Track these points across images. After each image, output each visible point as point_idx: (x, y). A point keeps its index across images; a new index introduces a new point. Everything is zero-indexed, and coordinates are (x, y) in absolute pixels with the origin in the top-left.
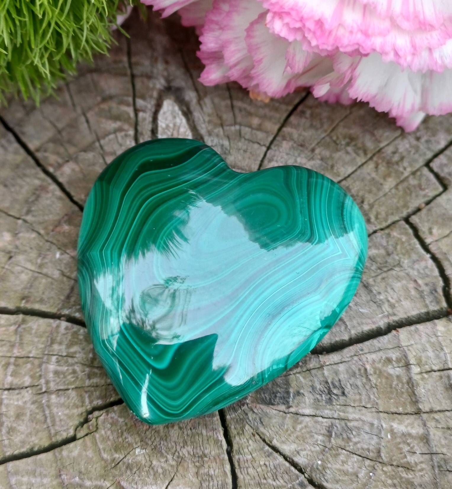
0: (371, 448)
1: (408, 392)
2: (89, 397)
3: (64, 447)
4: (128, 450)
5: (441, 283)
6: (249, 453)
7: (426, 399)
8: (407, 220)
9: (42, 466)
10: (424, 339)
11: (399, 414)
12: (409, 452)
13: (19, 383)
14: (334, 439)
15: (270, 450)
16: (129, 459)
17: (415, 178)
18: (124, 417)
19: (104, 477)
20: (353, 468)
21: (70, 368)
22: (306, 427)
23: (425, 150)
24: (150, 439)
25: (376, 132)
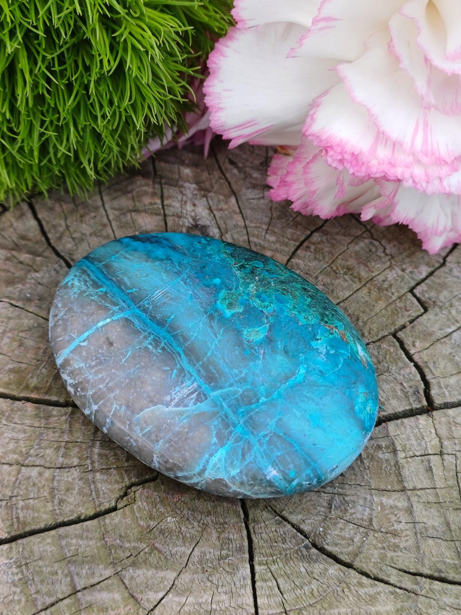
0: (365, 517)
1: (395, 474)
2: (128, 475)
3: (107, 516)
4: (161, 519)
5: (423, 386)
6: (262, 521)
7: (410, 479)
8: (394, 335)
9: (88, 531)
10: (409, 430)
11: (388, 491)
12: (396, 521)
13: (69, 463)
14: (334, 510)
15: (280, 519)
16: (163, 526)
17: (400, 301)
18: (158, 491)
19: (140, 540)
20: (350, 534)
21: (112, 451)
22: (310, 500)
23: (410, 279)
24: (180, 509)
25: (369, 264)
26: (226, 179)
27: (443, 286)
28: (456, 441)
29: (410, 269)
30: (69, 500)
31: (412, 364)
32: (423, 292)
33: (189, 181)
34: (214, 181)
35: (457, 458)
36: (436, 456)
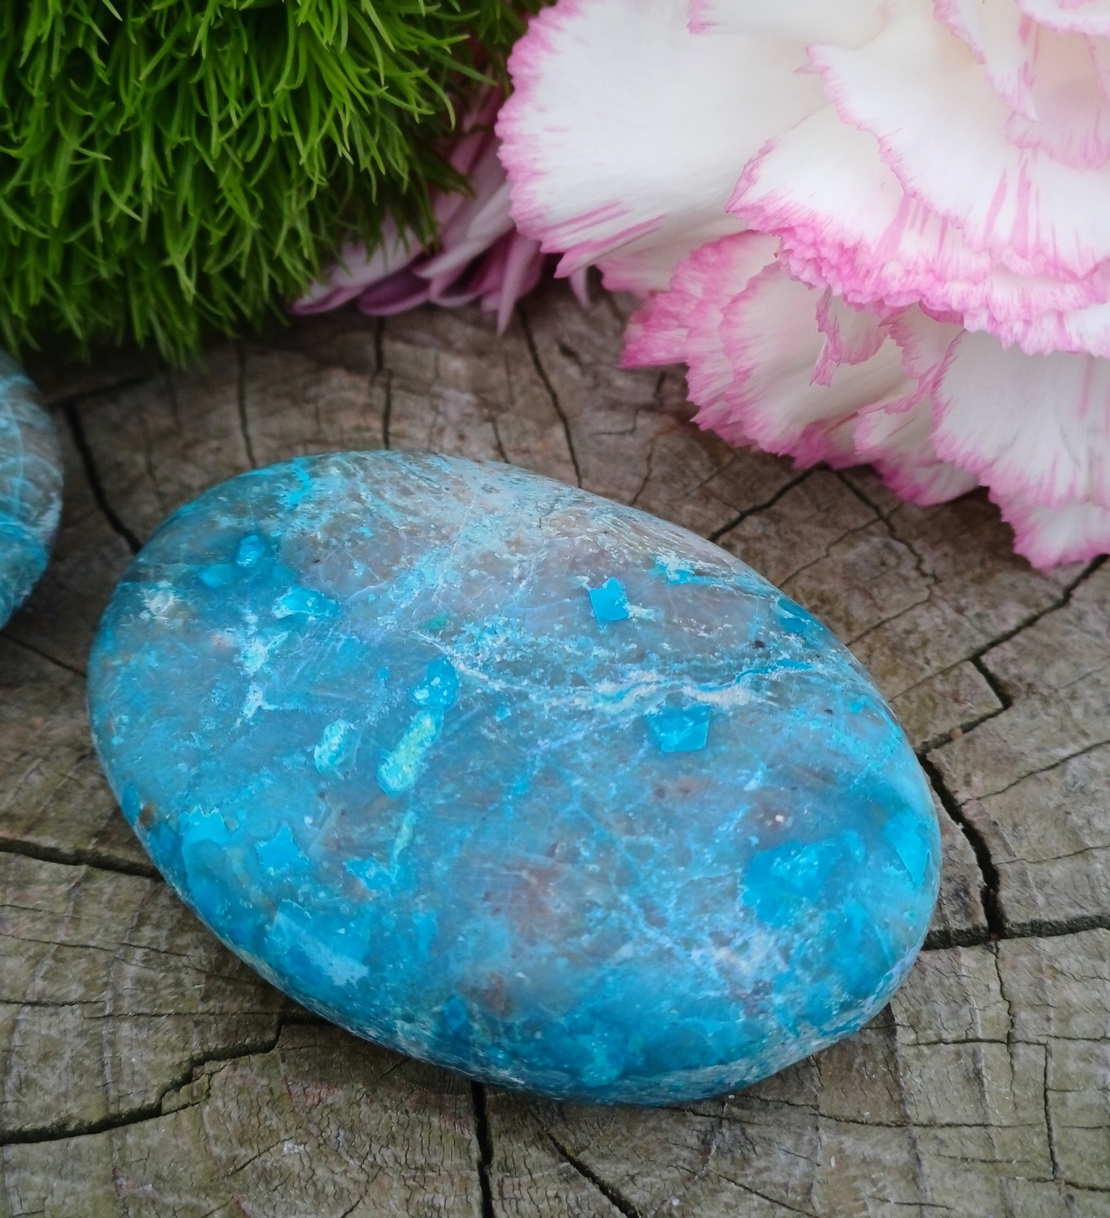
0: (793, 1182)
1: (885, 1082)
2: (202, 1032)
3: (132, 1127)
4: (267, 1145)
5: (981, 878)
6: (526, 1171)
7: (922, 1097)
8: (921, 756)
9: (78, 1157)
11: (862, 1123)
12: (873, 1197)
13: (59, 994)
14: (714, 1160)
15: (573, 1170)
16: (269, 1161)
17: (945, 680)
18: (269, 1077)
19: (205, 1190)
21: (171, 975)
22: (654, 1129)
23: (974, 632)
24: (318, 1125)
25: (875, 592)
26: (549, 387)
27: (1058, 651)
28: (1052, 1013)
29: (978, 609)
30: (43, 1082)
31: (960, 826)
32: (1003, 663)
33: (458, 387)
34: (517, 389)
35: (1048, 1053)
36: (995, 1046)
